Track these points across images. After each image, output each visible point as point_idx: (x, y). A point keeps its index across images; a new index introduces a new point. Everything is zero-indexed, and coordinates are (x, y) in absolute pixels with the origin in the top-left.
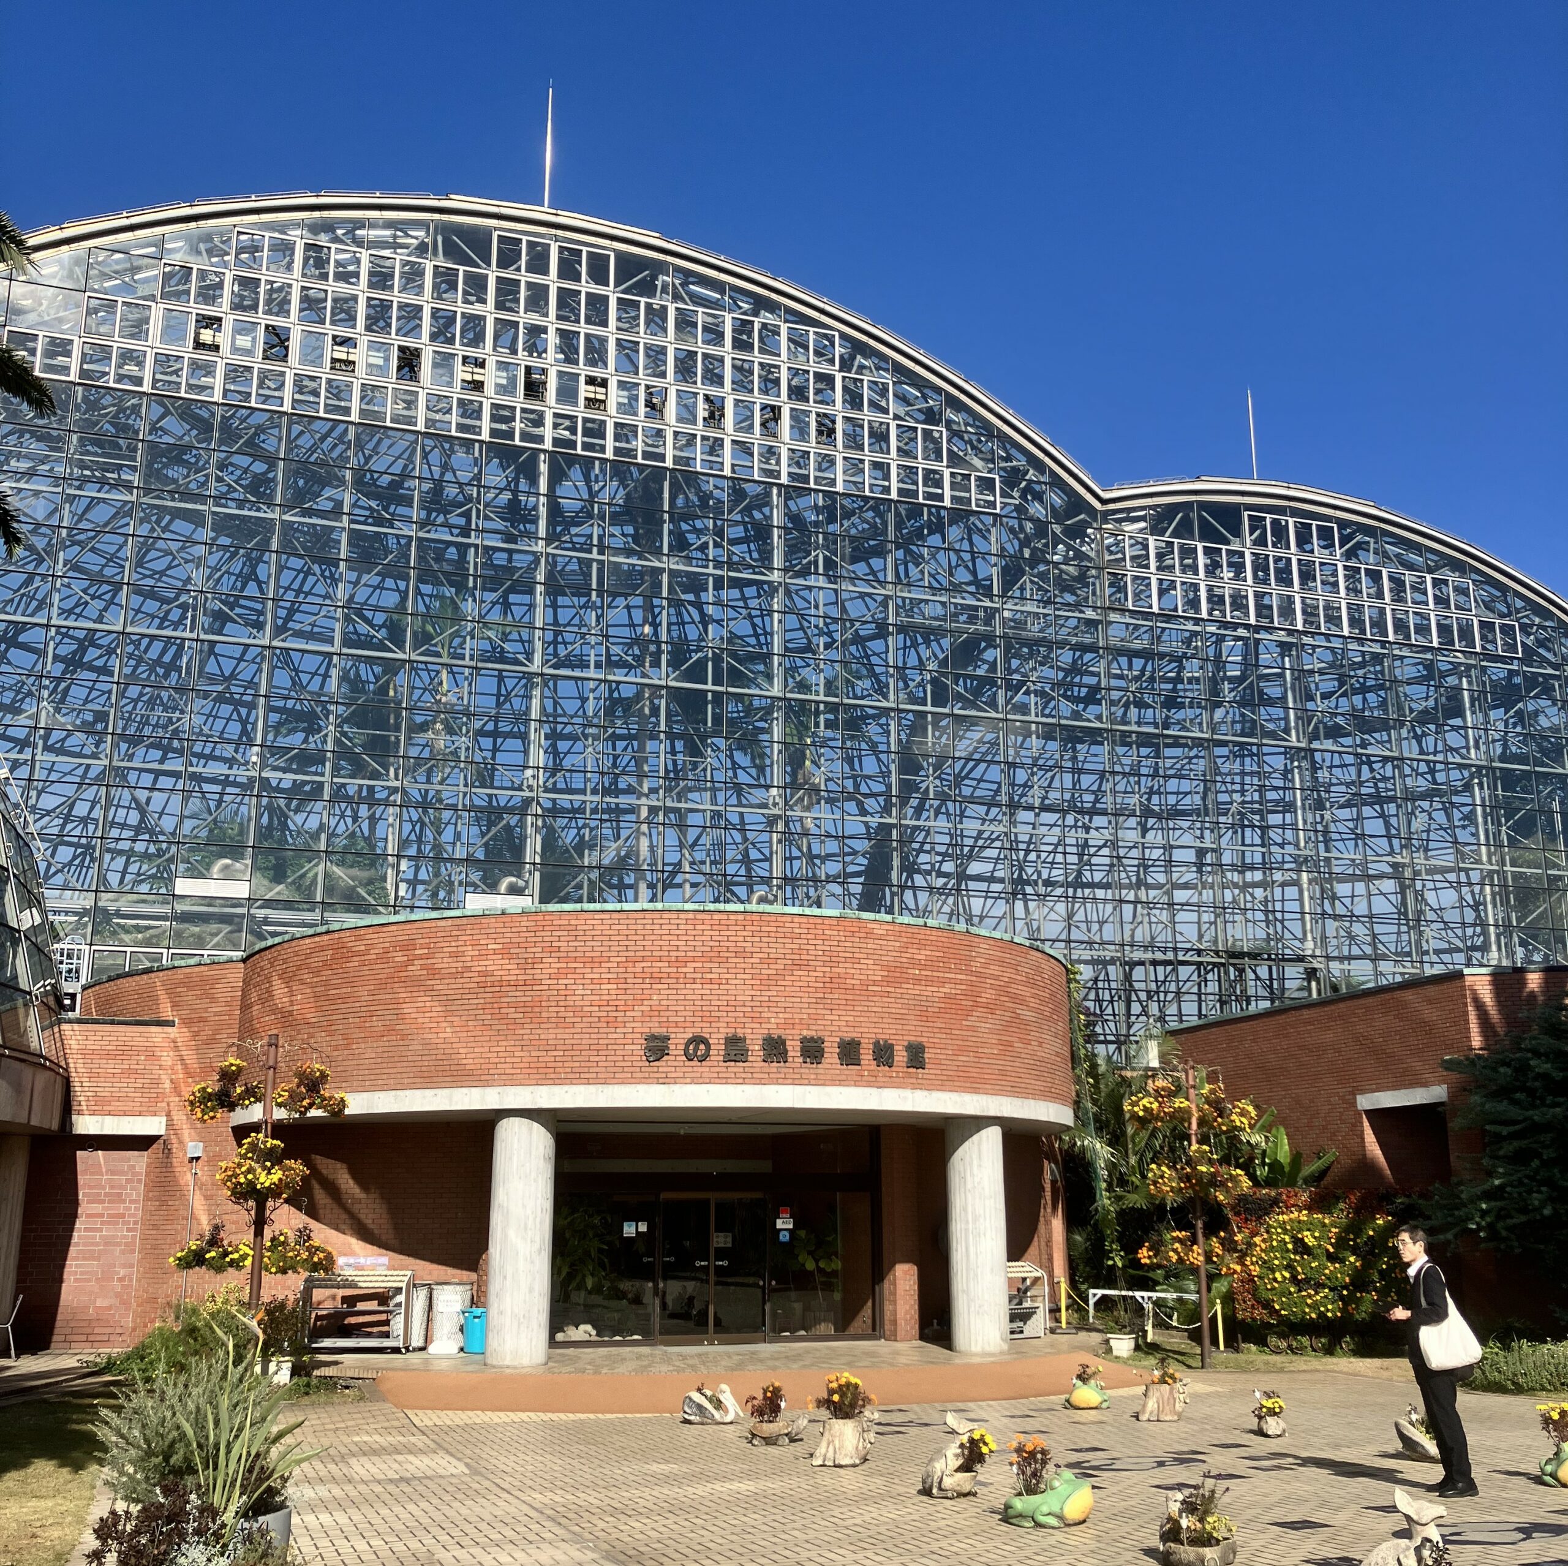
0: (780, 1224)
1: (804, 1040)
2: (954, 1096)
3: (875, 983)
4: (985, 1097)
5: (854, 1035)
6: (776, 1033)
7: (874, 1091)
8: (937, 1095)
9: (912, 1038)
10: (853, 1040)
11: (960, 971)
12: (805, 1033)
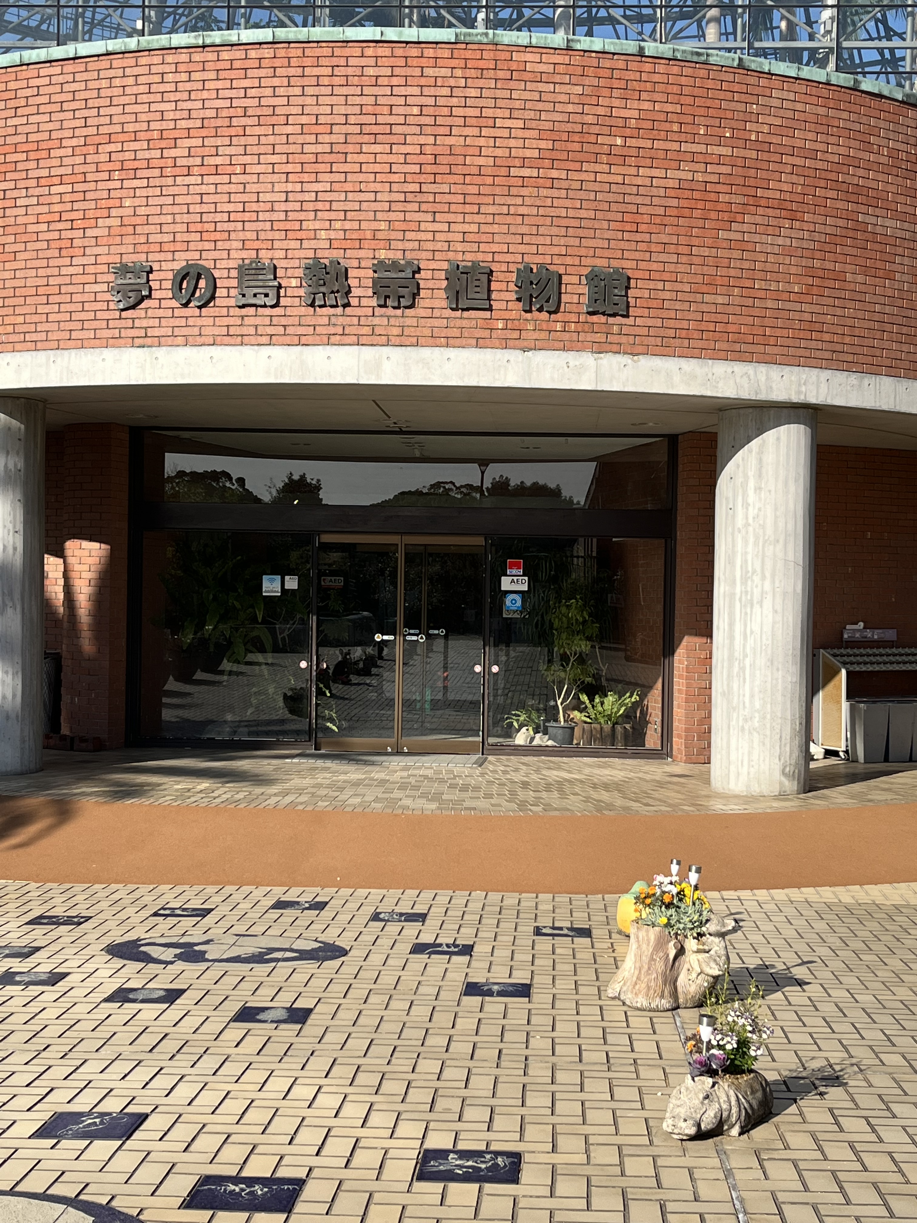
0: (506, 584)
1: (379, 266)
2: (690, 365)
3: (524, 162)
4: (763, 369)
5: (480, 257)
6: (327, 256)
7: (515, 355)
8: (647, 363)
9: (601, 263)
10: (475, 265)
11: (721, 140)
12: (382, 254)
